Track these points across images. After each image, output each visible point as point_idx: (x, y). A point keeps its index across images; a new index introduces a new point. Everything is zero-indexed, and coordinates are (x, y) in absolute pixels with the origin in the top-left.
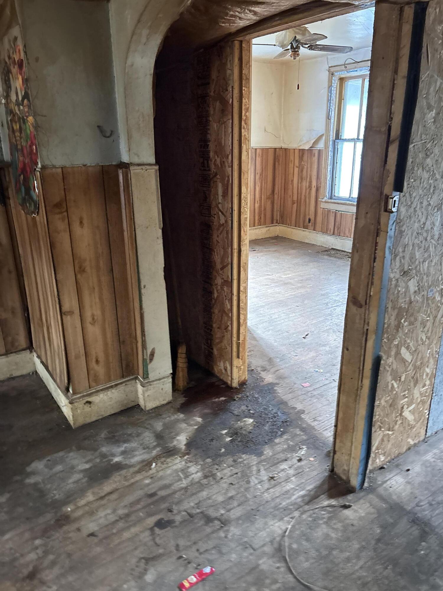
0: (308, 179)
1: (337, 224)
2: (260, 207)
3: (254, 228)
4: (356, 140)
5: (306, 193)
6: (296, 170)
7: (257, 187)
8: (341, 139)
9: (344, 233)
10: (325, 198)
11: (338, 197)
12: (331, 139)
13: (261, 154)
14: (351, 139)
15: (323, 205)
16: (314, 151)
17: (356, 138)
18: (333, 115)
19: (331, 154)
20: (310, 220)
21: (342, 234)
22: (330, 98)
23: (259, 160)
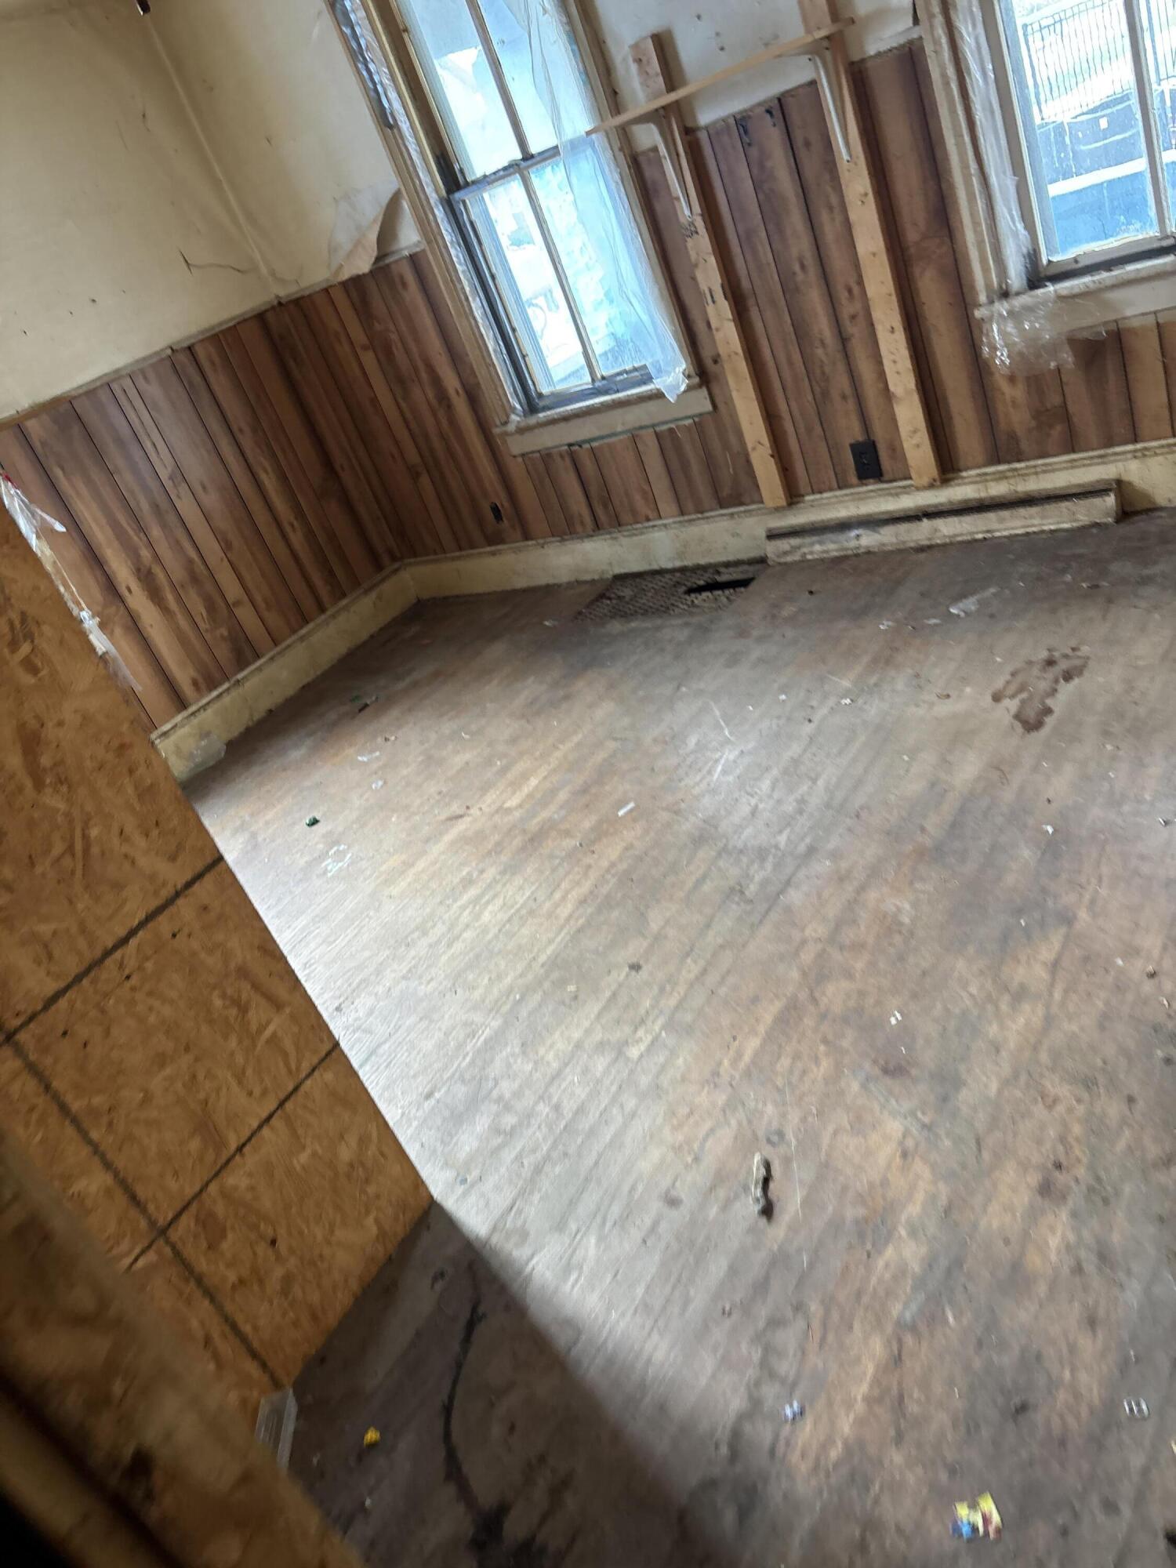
0: (424, 376)
1: (594, 490)
2: (310, 534)
3: (323, 617)
4: (523, 164)
5: (438, 423)
6: (369, 359)
7: (263, 476)
8: (467, 184)
9: (634, 512)
10: (513, 417)
11: (553, 394)
12: (433, 197)
13: (217, 360)
14: (505, 169)
15: (517, 446)
16: (393, 267)
17: (518, 155)
18: (396, 102)
19: (457, 254)
20: (496, 510)
21: (625, 517)
22: (354, 46)
23: (221, 383)
